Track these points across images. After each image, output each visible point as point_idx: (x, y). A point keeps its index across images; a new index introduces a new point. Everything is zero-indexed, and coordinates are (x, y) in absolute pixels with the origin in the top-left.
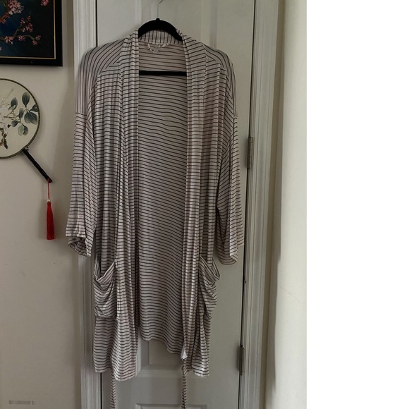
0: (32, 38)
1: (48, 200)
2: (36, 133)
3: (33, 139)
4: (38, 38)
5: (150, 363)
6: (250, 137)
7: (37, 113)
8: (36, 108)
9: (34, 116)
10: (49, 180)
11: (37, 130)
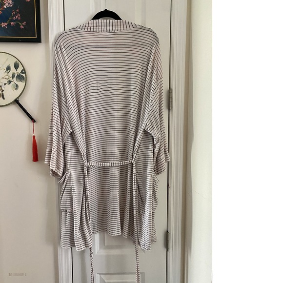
0: (20, 24)
1: (33, 135)
2: (24, 89)
3: (22, 93)
4: (24, 23)
5: (106, 245)
6: (170, 89)
7: (24, 75)
8: (24, 71)
9: (22, 77)
10: (33, 121)
11: (25, 87)
